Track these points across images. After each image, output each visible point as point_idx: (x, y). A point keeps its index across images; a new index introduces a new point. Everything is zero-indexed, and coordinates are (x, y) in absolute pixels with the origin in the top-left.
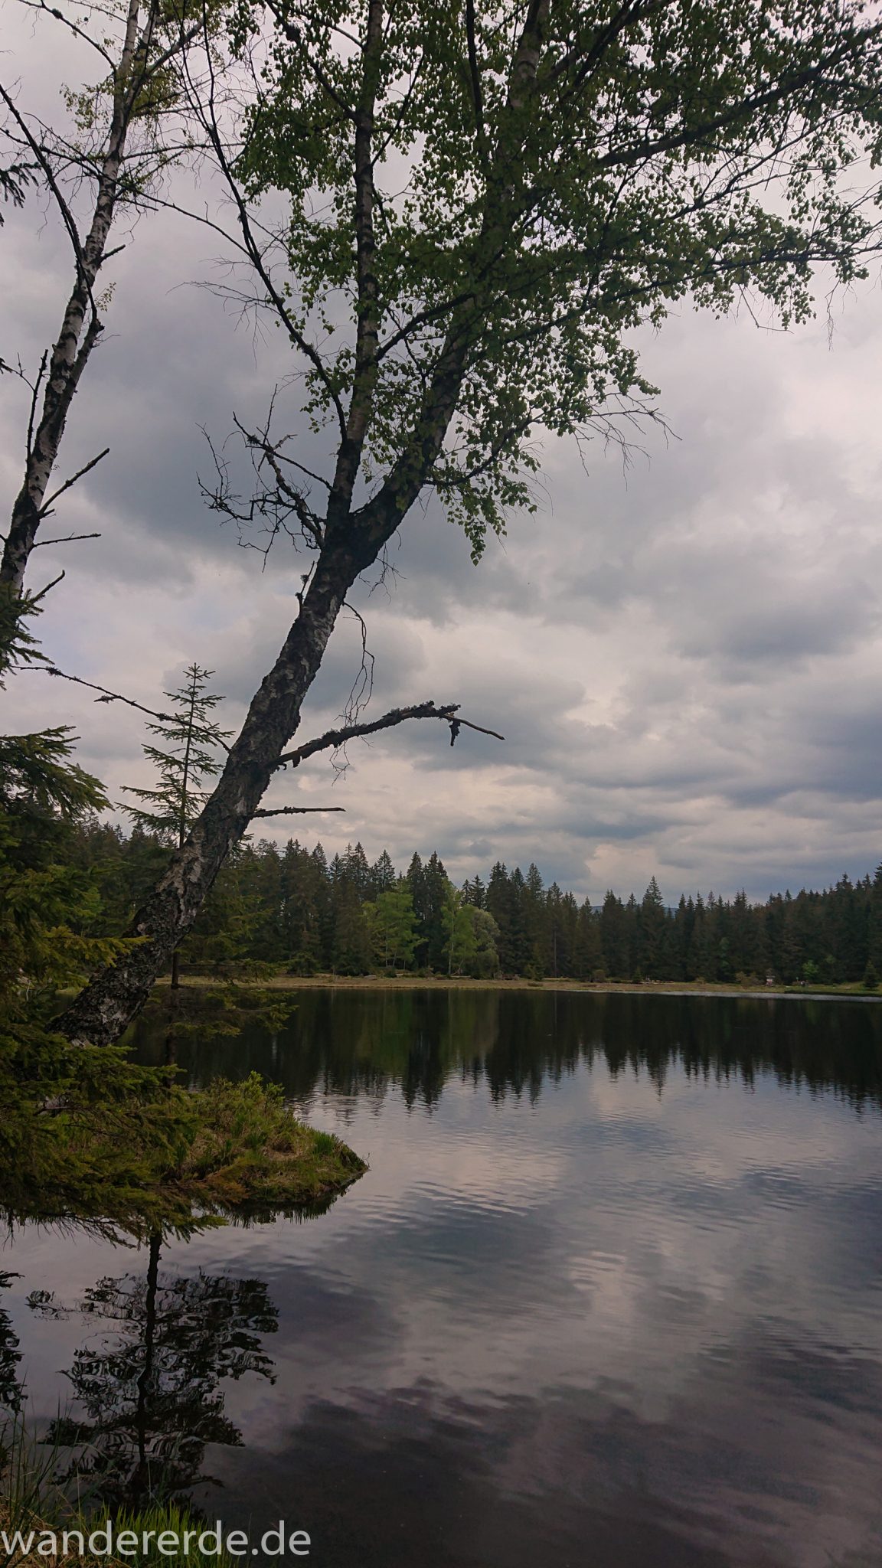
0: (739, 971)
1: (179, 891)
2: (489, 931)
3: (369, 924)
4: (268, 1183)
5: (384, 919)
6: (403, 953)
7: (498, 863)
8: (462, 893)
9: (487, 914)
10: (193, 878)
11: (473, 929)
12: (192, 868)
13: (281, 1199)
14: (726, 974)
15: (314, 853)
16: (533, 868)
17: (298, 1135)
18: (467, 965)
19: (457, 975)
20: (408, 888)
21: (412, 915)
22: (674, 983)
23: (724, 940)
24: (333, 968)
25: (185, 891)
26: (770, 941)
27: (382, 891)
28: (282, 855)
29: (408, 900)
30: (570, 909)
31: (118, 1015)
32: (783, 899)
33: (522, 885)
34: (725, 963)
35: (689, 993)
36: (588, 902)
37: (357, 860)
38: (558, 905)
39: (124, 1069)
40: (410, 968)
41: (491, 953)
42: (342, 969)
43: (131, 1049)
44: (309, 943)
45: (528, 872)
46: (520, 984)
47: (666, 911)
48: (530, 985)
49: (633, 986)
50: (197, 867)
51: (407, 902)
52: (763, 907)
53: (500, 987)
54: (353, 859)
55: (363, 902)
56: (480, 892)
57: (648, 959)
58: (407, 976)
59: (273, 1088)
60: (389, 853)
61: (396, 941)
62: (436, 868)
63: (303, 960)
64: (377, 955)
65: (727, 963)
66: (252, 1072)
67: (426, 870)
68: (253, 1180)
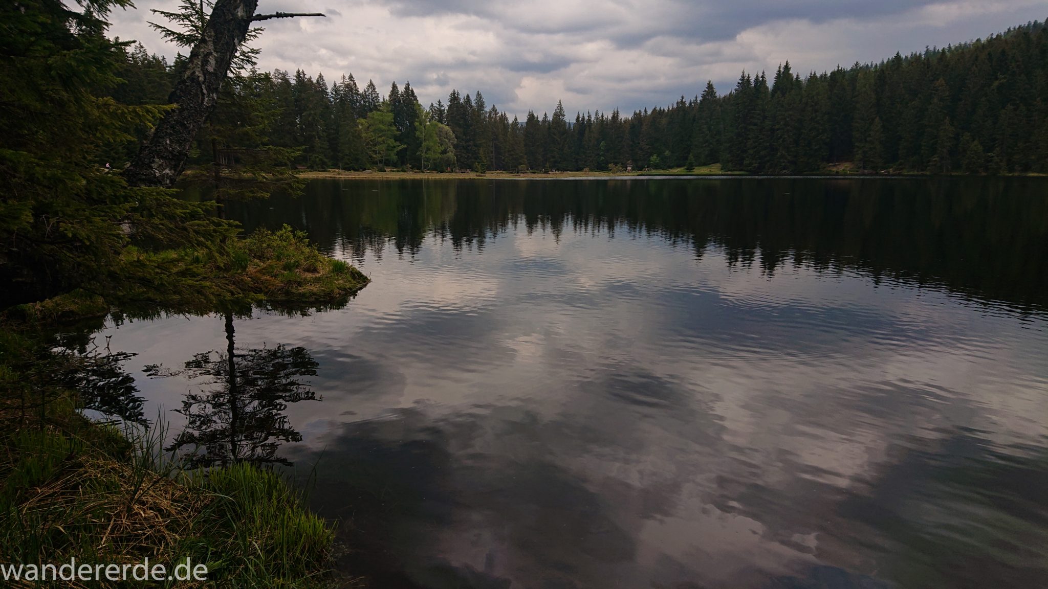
0: (611, 163)
1: (200, 79)
2: (449, 140)
3: (364, 135)
4: (302, 290)
5: (374, 131)
6: (390, 155)
7: (454, 91)
8: (429, 113)
9: (447, 128)
10: (210, 69)
11: (438, 139)
12: (208, 61)
13: (312, 299)
14: (603, 165)
15: (318, 81)
16: (478, 94)
17: (321, 262)
18: (435, 164)
19: (428, 170)
20: (390, 109)
21: (394, 128)
22: (570, 172)
23: (603, 143)
24: (340, 165)
25: (205, 79)
26: (631, 143)
27: (371, 110)
28: (293, 82)
29: (390, 117)
30: (504, 124)
31: (167, 171)
32: (642, 114)
33: (471, 107)
34: (602, 158)
35: (577, 178)
36: (516, 119)
37: (351, 87)
38: (496, 121)
39: (175, 203)
40: (395, 165)
41: (451, 155)
42: (347, 166)
43: (178, 190)
44: (321, 147)
45: (475, 97)
46: (472, 175)
47: (567, 125)
48: (477, 176)
49: (544, 175)
50: (212, 61)
51: (390, 119)
52: (629, 121)
53: (457, 178)
54: (347, 86)
55: (357, 118)
56: (441, 112)
57: (553, 157)
58: (393, 171)
59: (300, 234)
60: (374, 83)
61: (384, 147)
62: (410, 94)
63: (317, 159)
64: (371, 157)
65: (604, 158)
66: (284, 224)
67: (402, 95)
68: (292, 289)
